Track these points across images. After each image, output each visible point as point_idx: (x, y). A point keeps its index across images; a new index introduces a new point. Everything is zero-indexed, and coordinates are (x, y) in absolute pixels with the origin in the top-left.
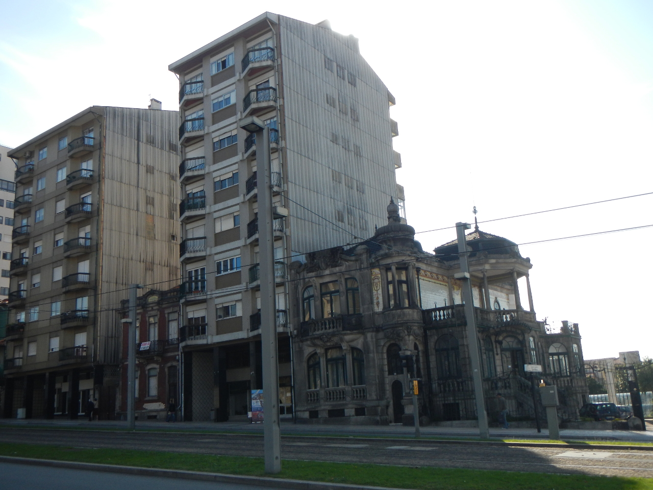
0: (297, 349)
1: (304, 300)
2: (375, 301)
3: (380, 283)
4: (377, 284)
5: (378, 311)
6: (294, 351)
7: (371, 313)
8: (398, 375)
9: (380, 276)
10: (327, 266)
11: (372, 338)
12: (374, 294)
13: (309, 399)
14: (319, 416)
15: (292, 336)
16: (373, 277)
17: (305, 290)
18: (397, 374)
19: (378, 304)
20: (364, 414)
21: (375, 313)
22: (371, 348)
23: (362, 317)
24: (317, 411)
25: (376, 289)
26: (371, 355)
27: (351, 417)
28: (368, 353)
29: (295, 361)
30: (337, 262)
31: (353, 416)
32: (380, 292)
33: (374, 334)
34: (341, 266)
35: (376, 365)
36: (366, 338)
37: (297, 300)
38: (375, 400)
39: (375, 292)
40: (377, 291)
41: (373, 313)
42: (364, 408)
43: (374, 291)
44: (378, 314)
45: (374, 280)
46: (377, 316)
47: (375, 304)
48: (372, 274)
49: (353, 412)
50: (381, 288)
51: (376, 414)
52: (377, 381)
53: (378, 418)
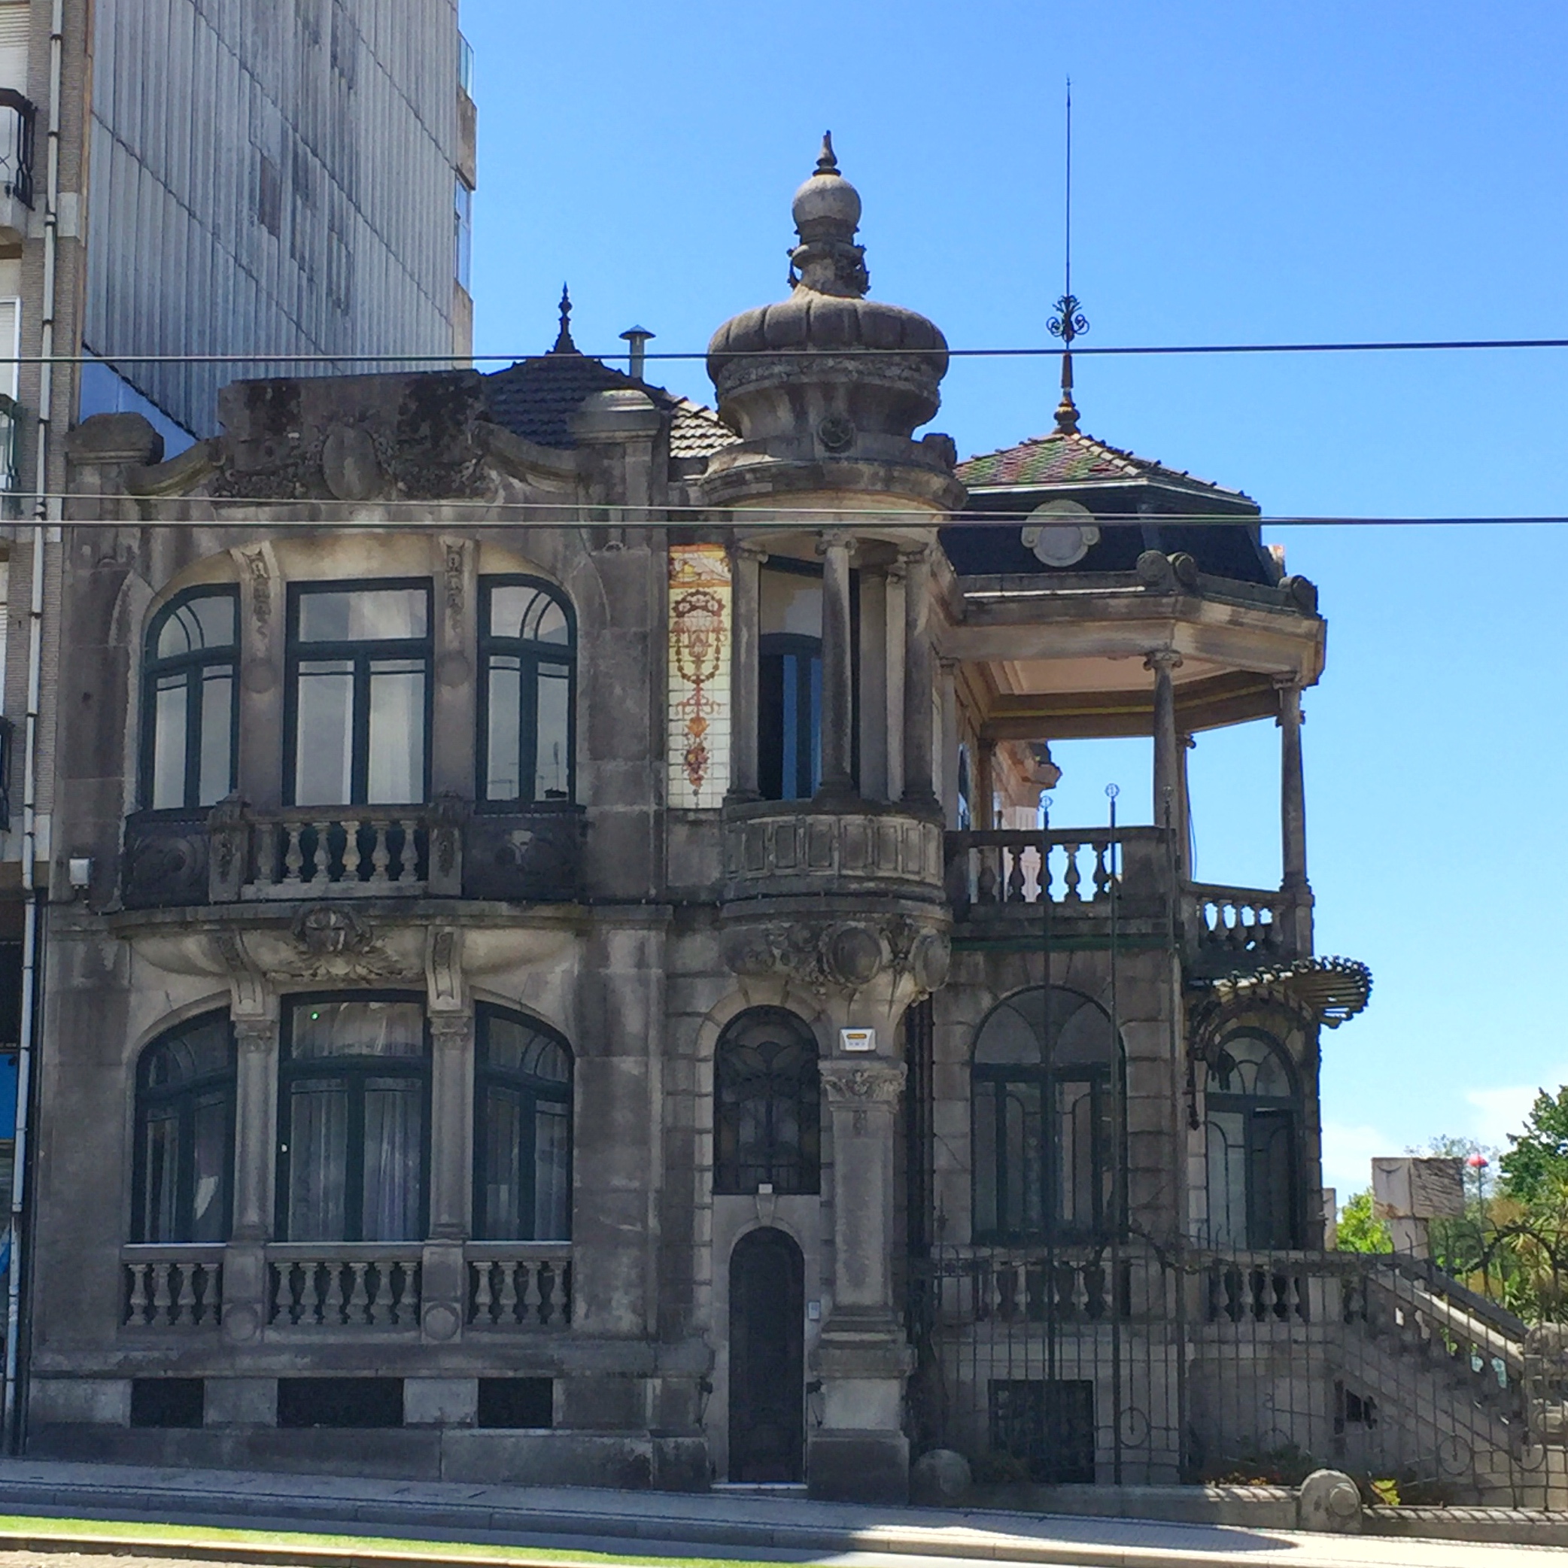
0: (78, 981)
1: (155, 671)
2: (678, 744)
3: (726, 639)
4: (698, 640)
5: (690, 802)
6: (49, 984)
7: (652, 808)
8: (784, 1200)
9: (725, 593)
10: (377, 483)
11: (641, 963)
12: (674, 698)
13: (138, 1300)
14: (211, 1415)
15: (40, 892)
16: (676, 594)
17: (168, 610)
18: (777, 1191)
19: (696, 761)
20: (544, 1420)
21: (670, 816)
22: (633, 1020)
23: (585, 826)
24: (199, 1383)
25: (689, 669)
26: (628, 1065)
27: (449, 1433)
28: (607, 1051)
29: (49, 1053)
30: (457, 465)
31: (462, 1425)
32: (719, 689)
33: (654, 939)
34: (476, 493)
35: (655, 1129)
36: (596, 957)
37: (111, 666)
38: (627, 1338)
39: (679, 690)
40: (698, 681)
41: (658, 815)
42: (548, 1383)
43: (675, 682)
44: (693, 820)
45: (681, 615)
46: (680, 833)
47: (676, 757)
48: (670, 575)
49: (464, 1401)
50: (725, 667)
51: (631, 1423)
52: (653, 1222)
53: (644, 1448)
